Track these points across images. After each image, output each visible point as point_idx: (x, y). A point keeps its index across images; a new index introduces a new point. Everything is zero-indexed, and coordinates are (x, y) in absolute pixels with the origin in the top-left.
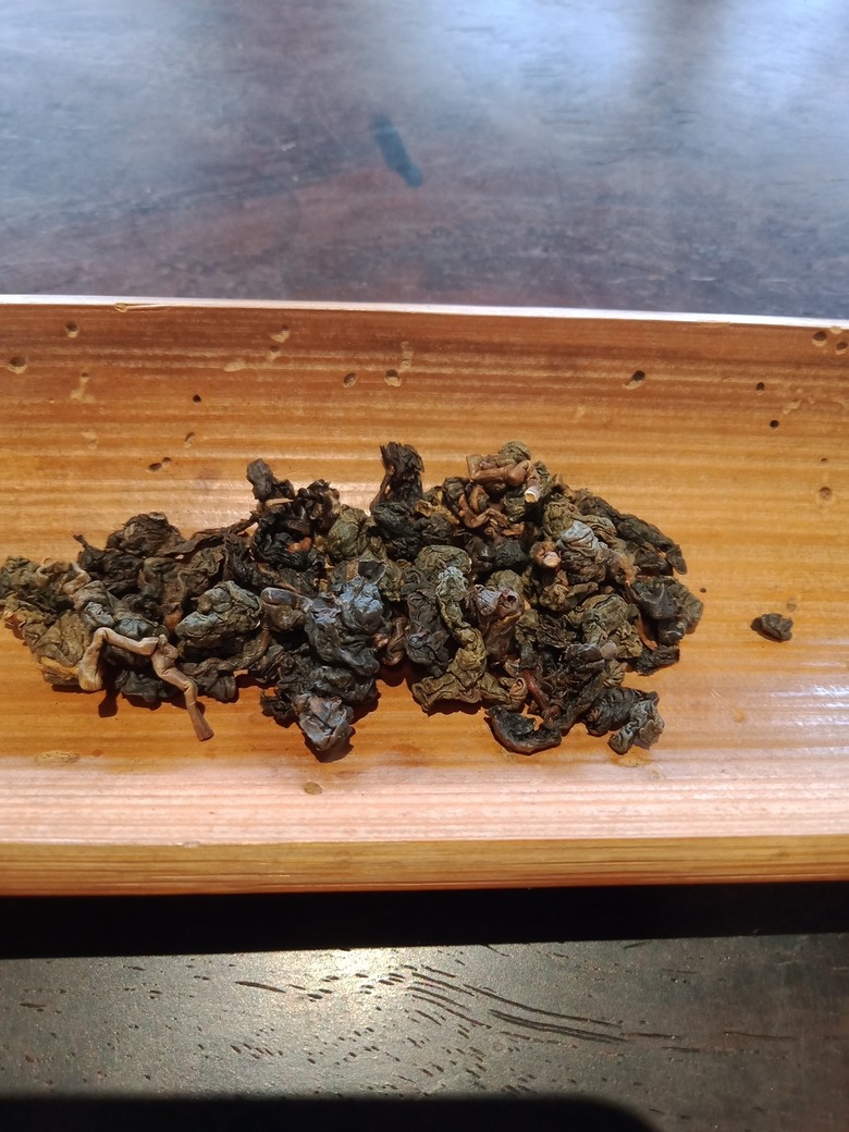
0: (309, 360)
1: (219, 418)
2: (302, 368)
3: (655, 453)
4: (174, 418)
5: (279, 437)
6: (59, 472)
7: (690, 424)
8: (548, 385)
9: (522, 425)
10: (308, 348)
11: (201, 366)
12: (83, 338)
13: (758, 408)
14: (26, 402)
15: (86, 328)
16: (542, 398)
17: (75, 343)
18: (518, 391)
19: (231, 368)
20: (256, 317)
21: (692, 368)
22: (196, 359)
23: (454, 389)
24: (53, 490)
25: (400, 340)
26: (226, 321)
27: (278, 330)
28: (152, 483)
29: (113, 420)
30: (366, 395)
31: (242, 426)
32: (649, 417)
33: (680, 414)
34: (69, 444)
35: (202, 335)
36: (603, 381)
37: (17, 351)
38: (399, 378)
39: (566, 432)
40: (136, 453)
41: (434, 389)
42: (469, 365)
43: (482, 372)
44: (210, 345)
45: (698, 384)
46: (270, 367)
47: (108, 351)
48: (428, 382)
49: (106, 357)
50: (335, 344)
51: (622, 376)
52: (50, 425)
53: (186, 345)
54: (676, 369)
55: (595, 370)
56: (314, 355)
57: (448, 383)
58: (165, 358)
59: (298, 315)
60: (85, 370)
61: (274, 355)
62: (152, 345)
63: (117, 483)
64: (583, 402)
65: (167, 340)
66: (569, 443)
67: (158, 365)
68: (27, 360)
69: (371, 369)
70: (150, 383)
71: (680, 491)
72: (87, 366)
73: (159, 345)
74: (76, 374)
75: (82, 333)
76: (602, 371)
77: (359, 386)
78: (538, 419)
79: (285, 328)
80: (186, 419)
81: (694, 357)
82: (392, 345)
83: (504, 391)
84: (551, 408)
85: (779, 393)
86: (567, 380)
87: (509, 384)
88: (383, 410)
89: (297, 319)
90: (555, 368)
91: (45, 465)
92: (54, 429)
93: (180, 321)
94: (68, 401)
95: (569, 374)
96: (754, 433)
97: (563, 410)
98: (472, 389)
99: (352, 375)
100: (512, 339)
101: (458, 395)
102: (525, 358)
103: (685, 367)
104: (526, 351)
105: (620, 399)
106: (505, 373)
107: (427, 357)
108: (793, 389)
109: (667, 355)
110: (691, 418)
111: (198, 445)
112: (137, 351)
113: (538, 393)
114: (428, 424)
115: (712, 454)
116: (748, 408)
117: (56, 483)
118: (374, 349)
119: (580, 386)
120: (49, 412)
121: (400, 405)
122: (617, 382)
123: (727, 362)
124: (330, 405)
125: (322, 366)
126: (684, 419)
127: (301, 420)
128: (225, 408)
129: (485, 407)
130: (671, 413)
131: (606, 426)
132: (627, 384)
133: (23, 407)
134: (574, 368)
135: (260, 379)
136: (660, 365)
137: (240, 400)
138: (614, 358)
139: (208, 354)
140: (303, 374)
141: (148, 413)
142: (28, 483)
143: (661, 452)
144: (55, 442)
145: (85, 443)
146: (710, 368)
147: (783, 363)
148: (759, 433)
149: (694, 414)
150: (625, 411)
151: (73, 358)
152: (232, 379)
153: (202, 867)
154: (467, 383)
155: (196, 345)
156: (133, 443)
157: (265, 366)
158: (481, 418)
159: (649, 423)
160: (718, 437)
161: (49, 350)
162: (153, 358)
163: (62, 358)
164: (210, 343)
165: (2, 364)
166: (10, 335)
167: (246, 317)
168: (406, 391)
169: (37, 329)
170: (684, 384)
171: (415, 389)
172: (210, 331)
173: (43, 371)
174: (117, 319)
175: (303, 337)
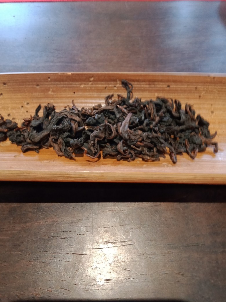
0: (98, 84)
4: (70, 97)
8: (149, 88)
10: (97, 81)
11: (75, 86)
13: (196, 93)
14: (40, 94)
17: (51, 81)
18: (142, 90)
19: (82, 86)
22: (74, 84)
26: (80, 76)
29: (57, 97)
31: (84, 98)
33: (178, 94)
35: (75, 79)
36: (161, 87)
37: (38, 83)
38: (116, 87)
40: (62, 104)
45: (182, 88)
46: (90, 86)
47: (56, 83)
50: (103, 81)
51: (165, 86)
53: (72, 81)
55: (159, 85)
56: (99, 83)
61: (90, 83)
62: (65, 81)
64: (156, 92)
65: (68, 80)
67: (66, 86)
68: (40, 85)
69: (110, 86)
70: (65, 90)
72: (52, 86)
74: (49, 88)
75: (51, 79)
76: (161, 85)
77: (108, 89)
79: (92, 77)
81: (181, 82)
82: (115, 80)
83: (139, 90)
84: (149, 94)
85: (201, 89)
86: (153, 87)
87: (140, 88)
89: (95, 75)
90: (150, 85)
94: (48, 94)
96: (195, 99)
97: (153, 94)
99: (107, 87)
100: (140, 78)
103: (179, 84)
104: (144, 81)
105: (165, 91)
106: (139, 86)
108: (204, 88)
113: (147, 90)
118: (111, 81)
119: (156, 89)
120: (44, 96)
123: (188, 82)
125: (100, 85)
127: (96, 97)
128: (80, 95)
134: (154, 84)
135: (87, 88)
136: (173, 84)
137: (83, 93)
138: (163, 82)
140: (96, 87)
141: (64, 96)
144: (45, 102)
146: (184, 84)
147: (201, 83)
150: (166, 94)
151: (49, 84)
152: (82, 88)
155: (74, 81)
160: (187, 99)
161: (44, 83)
162: (65, 84)
163: (47, 85)
164: (77, 81)
165: (35, 86)
166: (37, 80)
167: (85, 75)
168: (118, 90)
169: (42, 78)
170: (179, 88)
171: (120, 90)
172: (77, 78)
173: (43, 87)
174: (58, 76)
175: (96, 79)
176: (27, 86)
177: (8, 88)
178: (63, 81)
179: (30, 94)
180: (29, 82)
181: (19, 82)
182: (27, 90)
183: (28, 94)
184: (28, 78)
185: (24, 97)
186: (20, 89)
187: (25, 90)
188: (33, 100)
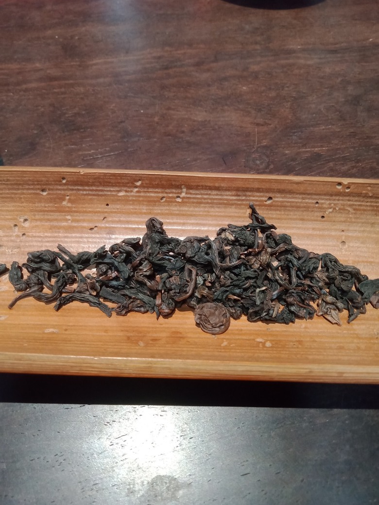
0: (148, 192)
1: (115, 212)
2: (146, 195)
4: (99, 212)
5: (137, 219)
6: (57, 230)
7: (290, 217)
8: (236, 202)
9: (226, 216)
10: (148, 187)
11: (109, 193)
12: (67, 183)
13: (316, 211)
14: (47, 205)
15: (69, 179)
16: (234, 206)
17: (65, 184)
18: (224, 204)
19: (120, 194)
20: (129, 176)
21: (290, 196)
22: (107, 191)
23: (201, 203)
24: (55, 237)
25: (181, 185)
26: (119, 178)
27: (138, 181)
28: (90, 235)
29: (77, 212)
30: (169, 205)
31: (123, 215)
33: (286, 213)
34: (61, 220)
35: (110, 182)
36: (257, 201)
37: (44, 187)
38: (181, 198)
39: (243, 219)
40: (85, 224)
41: (193, 203)
42: (207, 194)
43: (211, 197)
44: (113, 186)
45: (293, 202)
46: (135, 194)
47: (76, 188)
48: (192, 200)
49: (75, 190)
50: (157, 186)
51: (264, 199)
52: (54, 213)
53: (104, 186)
54: (284, 196)
55: (254, 196)
56: (150, 190)
57: (199, 201)
58: (96, 190)
61: (136, 190)
62: (92, 186)
63: (78, 235)
65: (97, 184)
67: (94, 193)
68: (47, 190)
69: (171, 195)
70: (91, 199)
72: (69, 193)
73: (95, 186)
74: (65, 195)
75: (67, 181)
76: (256, 197)
77: (166, 201)
78: (233, 214)
79: (140, 180)
80: (103, 212)
81: (291, 192)
82: (179, 187)
83: (220, 204)
84: (237, 211)
85: (324, 206)
86: (243, 200)
87: (221, 201)
88: (175, 210)
89: (144, 177)
90: (239, 196)
91: (52, 228)
92: (56, 215)
93: (102, 177)
94: (61, 205)
95: (244, 198)
96: (315, 220)
97: (242, 211)
98: (208, 203)
99: (164, 197)
100: (222, 185)
101: (203, 205)
102: (227, 192)
103: (288, 195)
104: (227, 189)
105: (263, 207)
106: (220, 197)
107: (191, 191)
108: (330, 204)
109: (281, 191)
110: (290, 215)
111: (108, 222)
112: (86, 188)
113: (232, 205)
114: (191, 215)
115: (299, 228)
116: (312, 211)
117: (56, 235)
118: (172, 188)
119: (248, 202)
120: (55, 209)
121: (181, 209)
122: (262, 201)
123: (304, 194)
124: (156, 208)
125: (153, 194)
126: (288, 215)
127: (145, 213)
128: (118, 209)
129: (212, 209)
130: (283, 213)
132: (266, 202)
133: (46, 207)
134: (245, 196)
135: (130, 198)
136: (278, 195)
137: (123, 206)
138: (260, 192)
139: (112, 189)
140: (146, 197)
141: (90, 210)
142: (46, 234)
144: (56, 220)
145: (67, 220)
146: (297, 196)
147: (325, 195)
148: (317, 220)
149: (292, 213)
151: (64, 190)
152: (120, 198)
153: (100, 366)
154: (206, 201)
155: (108, 186)
156: (84, 221)
157: (132, 194)
158: (211, 214)
159: (274, 216)
160: (301, 222)
161: (55, 187)
162: (92, 190)
163: (60, 190)
165: (38, 192)
166: (42, 181)
167: (126, 176)
168: (183, 203)
169: (51, 179)
170: (288, 202)
171: (186, 203)
172: (112, 181)
173: (53, 194)
174: (80, 176)
175: (146, 184)
176: (25, 191)
178: (87, 184)
179: (31, 204)
180: (29, 185)
181: (11, 184)
182: (24, 198)
183: (26, 204)
184: (27, 178)
185: (20, 209)
186: (13, 196)
187: (21, 198)
188: (34, 215)
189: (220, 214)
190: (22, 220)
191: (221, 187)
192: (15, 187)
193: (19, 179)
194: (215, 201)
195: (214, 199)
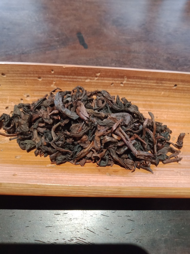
0: (104, 80)
2: (102, 81)
3: (178, 103)
8: (156, 87)
9: (149, 96)
10: (104, 77)
11: (80, 80)
12: (55, 73)
16: (154, 90)
17: (53, 74)
18: (149, 88)
19: (87, 81)
20: (93, 70)
21: (188, 84)
22: (79, 79)
23: (135, 87)
25: (124, 76)
26: (87, 70)
30: (116, 88)
32: (177, 95)
33: (184, 94)
35: (81, 73)
36: (168, 86)
37: (40, 75)
38: (123, 84)
39: (159, 97)
41: (130, 87)
42: (139, 82)
43: (141, 83)
44: (83, 76)
45: (189, 88)
46: (95, 81)
47: (60, 76)
48: (129, 85)
49: (59, 78)
50: (110, 76)
51: (172, 85)
52: (46, 92)
53: (77, 75)
54: (184, 84)
55: (166, 84)
56: (105, 79)
57: (134, 86)
58: (72, 78)
59: (102, 70)
60: (55, 80)
61: (96, 78)
62: (70, 75)
64: (163, 91)
65: (73, 74)
66: (159, 100)
67: (71, 80)
68: (42, 78)
69: (117, 82)
70: (69, 84)
71: (183, 111)
72: (55, 79)
74: (53, 81)
75: (55, 72)
76: (168, 84)
77: (114, 86)
78: (153, 94)
79: (99, 72)
81: (188, 82)
82: (122, 77)
83: (146, 88)
84: (156, 92)
86: (160, 86)
87: (147, 86)
88: (119, 91)
89: (102, 71)
90: (158, 83)
93: (76, 70)
94: (50, 87)
95: (160, 85)
97: (159, 92)
99: (113, 83)
100: (149, 76)
101: (136, 88)
102: (151, 81)
103: (186, 84)
104: (151, 79)
105: (171, 90)
106: (147, 84)
107: (130, 80)
109: (182, 81)
112: (66, 77)
113: (153, 88)
114: (129, 95)
118: (119, 78)
119: (162, 87)
120: (46, 89)
121: (123, 90)
122: (171, 87)
125: (107, 81)
126: (185, 95)
129: (142, 91)
130: (182, 94)
131: (168, 96)
132: (173, 87)
133: (40, 88)
134: (162, 83)
135: (93, 84)
136: (180, 83)
138: (171, 81)
140: (102, 83)
143: (180, 103)
149: (187, 94)
150: (172, 93)
151: (52, 77)
152: (87, 83)
153: (89, 191)
154: (138, 86)
155: (80, 76)
158: (141, 94)
159: (177, 96)
161: (47, 76)
162: (70, 78)
163: (50, 77)
164: (83, 75)
165: (36, 78)
166: (39, 72)
167: (91, 70)
168: (125, 87)
169: (45, 71)
170: (186, 88)
171: (126, 87)
172: (83, 73)
173: (45, 80)
174: (63, 69)
175: (103, 75)
176: (28, 78)
177: (7, 79)
178: (67, 74)
179: (31, 86)
180: (30, 74)
181: (20, 74)
182: (28, 82)
183: (29, 86)
184: (30, 70)
185: (24, 89)
186: (20, 81)
187: (25, 82)
188: (33, 93)
189: (146, 94)
190: (25, 96)
191: (148, 77)
192: (22, 75)
193: (25, 70)
194: (143, 86)
195: (143, 85)
